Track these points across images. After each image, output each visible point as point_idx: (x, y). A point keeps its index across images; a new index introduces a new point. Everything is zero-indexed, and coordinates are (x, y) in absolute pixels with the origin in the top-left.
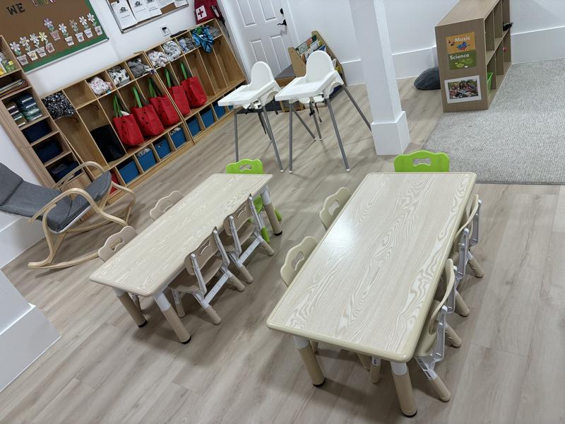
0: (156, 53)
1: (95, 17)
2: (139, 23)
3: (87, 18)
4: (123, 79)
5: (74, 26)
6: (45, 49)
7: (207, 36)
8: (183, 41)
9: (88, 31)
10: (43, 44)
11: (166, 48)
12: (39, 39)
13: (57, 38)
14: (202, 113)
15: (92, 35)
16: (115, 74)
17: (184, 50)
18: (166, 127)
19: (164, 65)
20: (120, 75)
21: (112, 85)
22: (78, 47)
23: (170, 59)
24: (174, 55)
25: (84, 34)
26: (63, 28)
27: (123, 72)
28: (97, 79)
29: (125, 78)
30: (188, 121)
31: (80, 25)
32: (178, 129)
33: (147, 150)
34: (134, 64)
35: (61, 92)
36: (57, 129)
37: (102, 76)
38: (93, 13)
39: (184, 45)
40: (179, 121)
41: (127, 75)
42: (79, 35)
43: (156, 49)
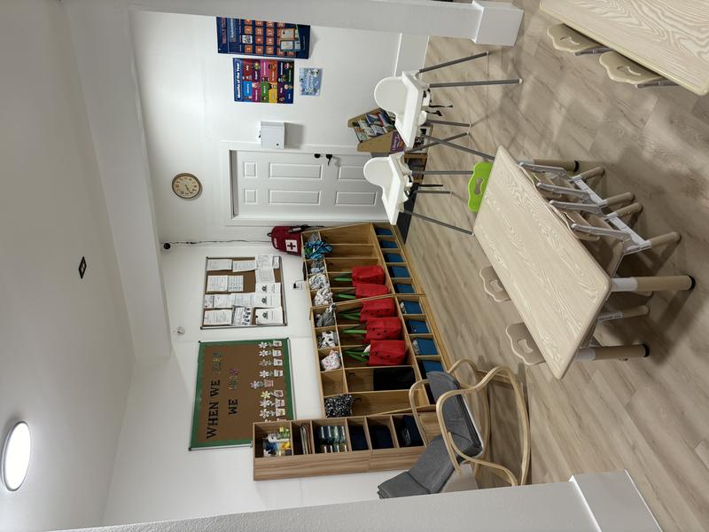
0: (316, 298)
1: (264, 341)
2: (282, 305)
3: (262, 349)
4: (332, 337)
5: (266, 363)
6: (279, 398)
7: (316, 245)
8: (313, 270)
9: (275, 353)
10: (273, 398)
11: (315, 287)
12: (267, 399)
13: (271, 384)
14: (392, 275)
15: (279, 352)
16: (324, 343)
17: (322, 271)
18: (396, 314)
19: (331, 293)
20: (327, 340)
21: (334, 350)
22: (286, 367)
23: (327, 286)
24: (324, 282)
25: (276, 358)
26: (264, 374)
27: (325, 335)
28: (324, 361)
29: (331, 335)
30: (397, 291)
31: (267, 358)
32: (402, 305)
33: (415, 343)
34: (320, 320)
35: (325, 400)
36: (363, 419)
37: (322, 356)
38: (260, 341)
39: (318, 269)
40: (394, 300)
41: (329, 333)
42: (276, 362)
43: (313, 296)
